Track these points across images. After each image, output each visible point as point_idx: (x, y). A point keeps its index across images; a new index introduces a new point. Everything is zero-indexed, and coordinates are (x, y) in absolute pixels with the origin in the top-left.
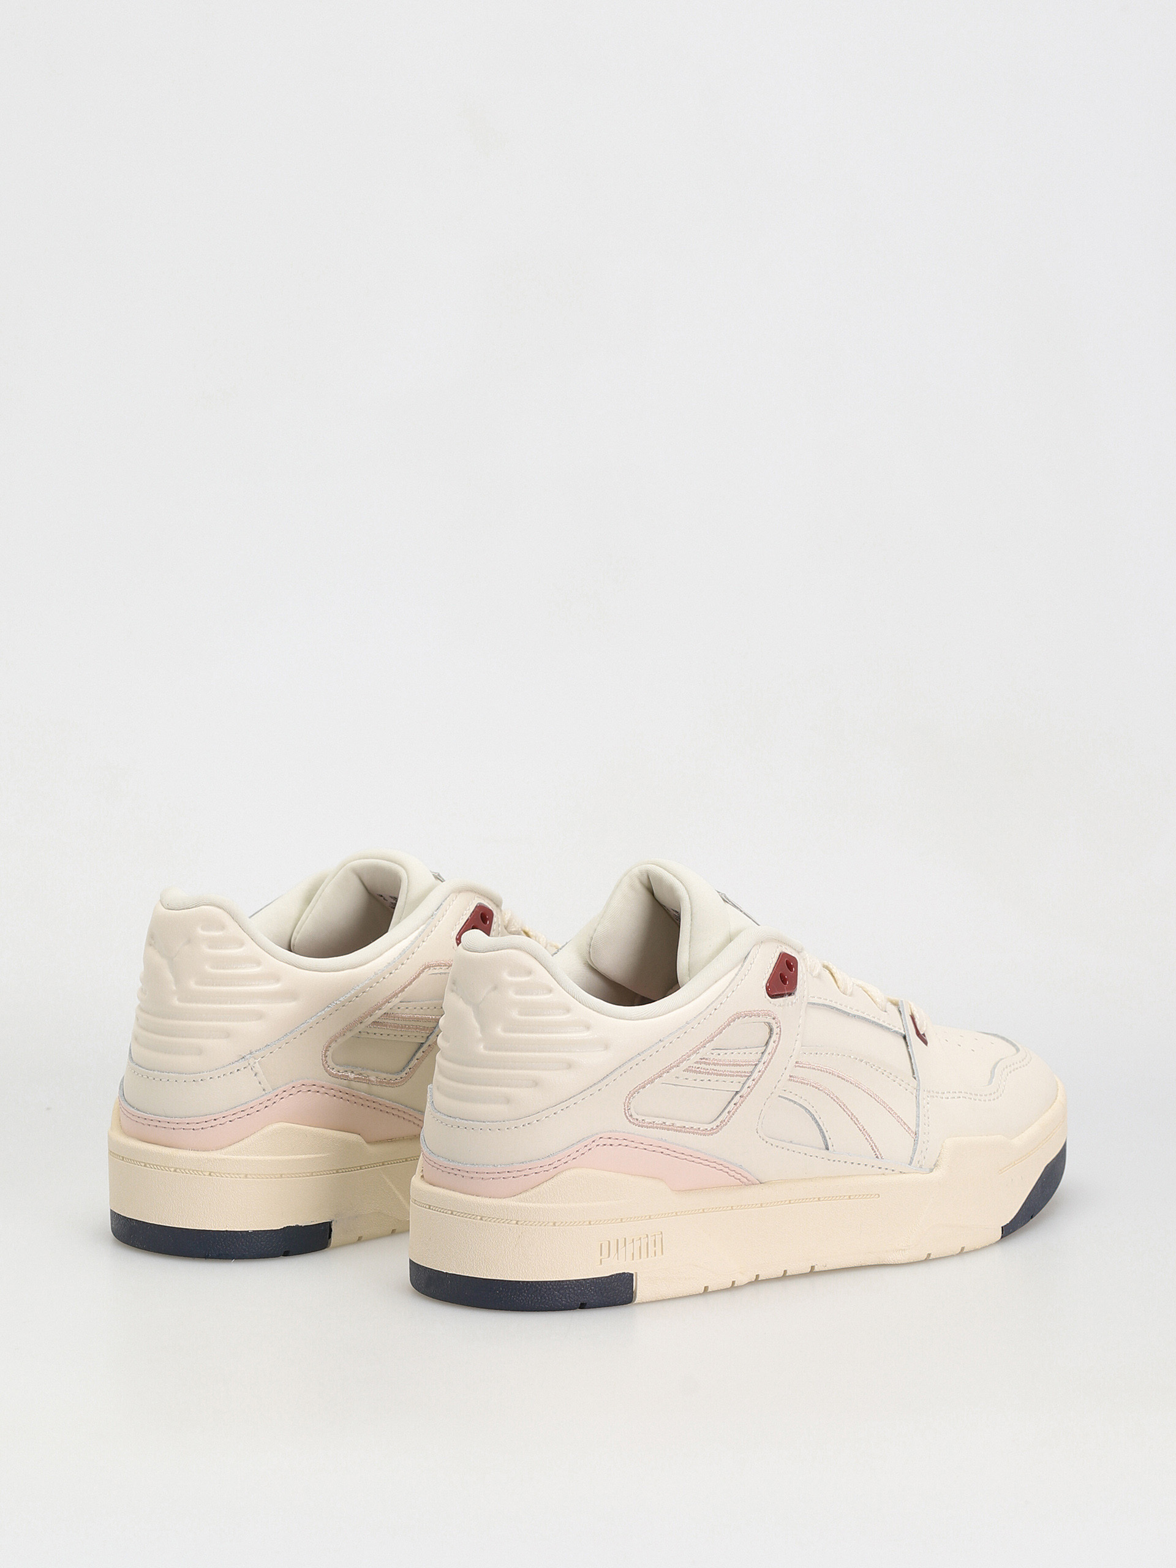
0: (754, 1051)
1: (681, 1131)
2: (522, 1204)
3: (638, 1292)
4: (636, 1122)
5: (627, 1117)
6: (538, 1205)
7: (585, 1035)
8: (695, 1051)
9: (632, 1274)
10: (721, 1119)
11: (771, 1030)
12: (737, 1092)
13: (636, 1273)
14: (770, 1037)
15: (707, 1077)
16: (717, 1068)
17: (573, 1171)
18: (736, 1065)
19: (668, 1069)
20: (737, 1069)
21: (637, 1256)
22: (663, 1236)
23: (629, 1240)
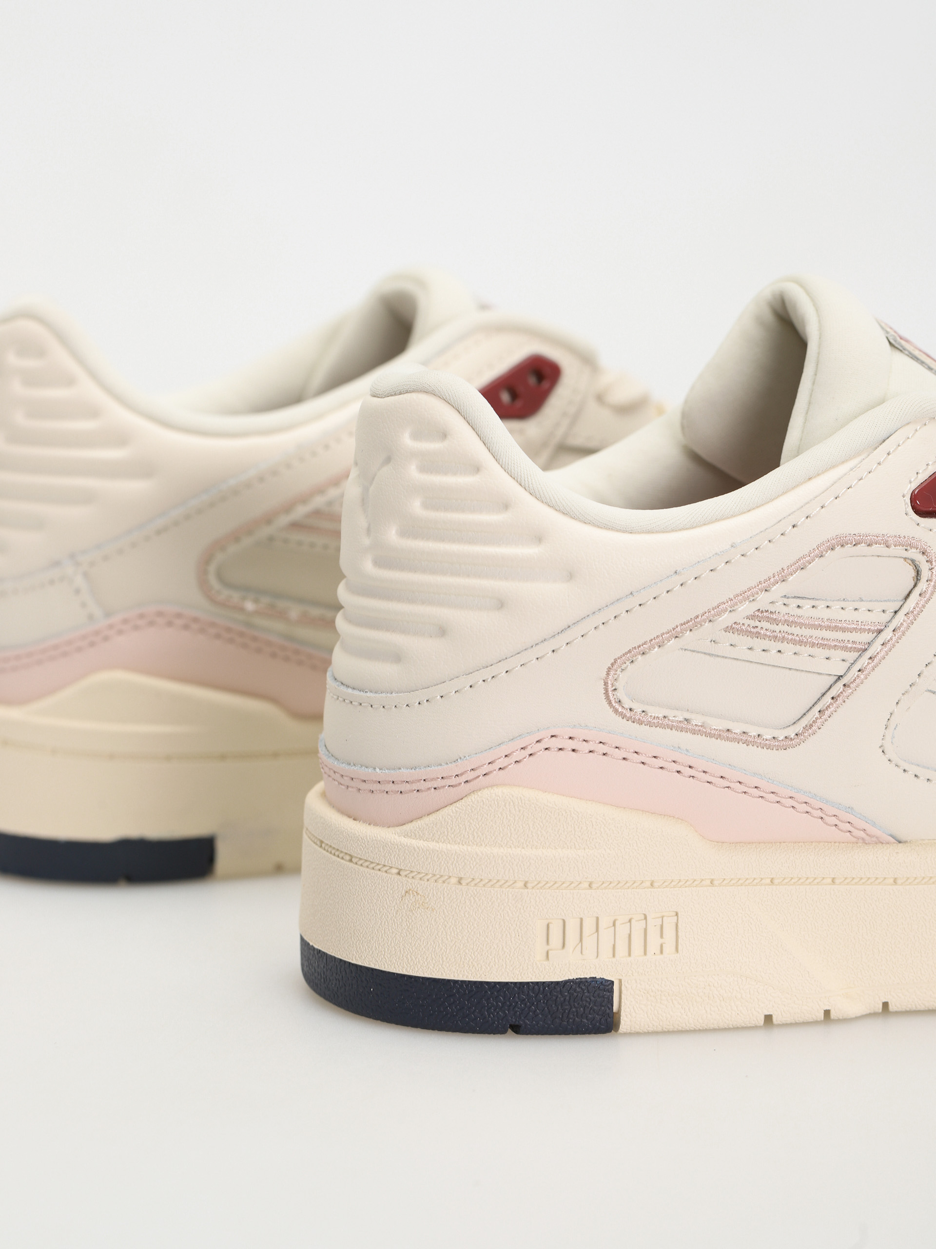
0: (878, 607)
1: (719, 737)
2: (414, 842)
3: (623, 1014)
4: (628, 714)
5: (610, 703)
6: (432, 845)
7: (530, 551)
8: (747, 596)
9: (612, 982)
10: (804, 722)
11: (918, 573)
12: (840, 677)
13: (620, 981)
14: (915, 586)
15: (774, 646)
16: (796, 630)
17: (498, 791)
18: (836, 629)
19: (693, 624)
20: (840, 635)
21: (622, 949)
22: (680, 919)
23: (604, 923)
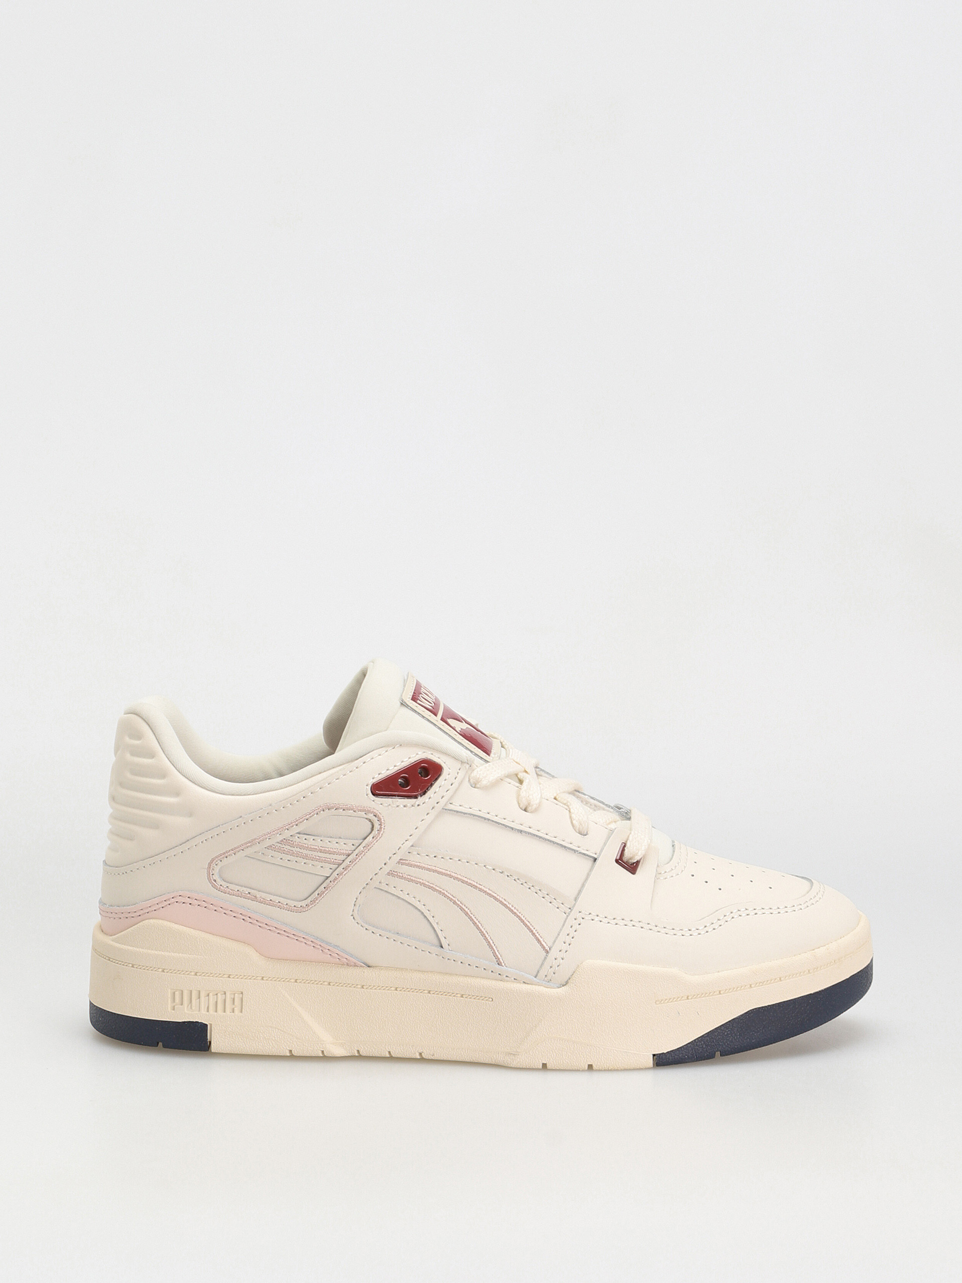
0: (350, 842)
1: (266, 903)
3: (212, 1043)
4: (219, 887)
5: (210, 881)
6: (145, 951)
7: (172, 800)
8: (278, 831)
9: (207, 1025)
10: (311, 899)
11: (372, 826)
12: (328, 877)
13: (211, 1024)
14: (371, 833)
15: (293, 858)
16: (305, 852)
17: (152, 921)
18: (325, 852)
19: (252, 843)
20: (327, 855)
21: (212, 1008)
22: (244, 996)
23: (203, 995)
